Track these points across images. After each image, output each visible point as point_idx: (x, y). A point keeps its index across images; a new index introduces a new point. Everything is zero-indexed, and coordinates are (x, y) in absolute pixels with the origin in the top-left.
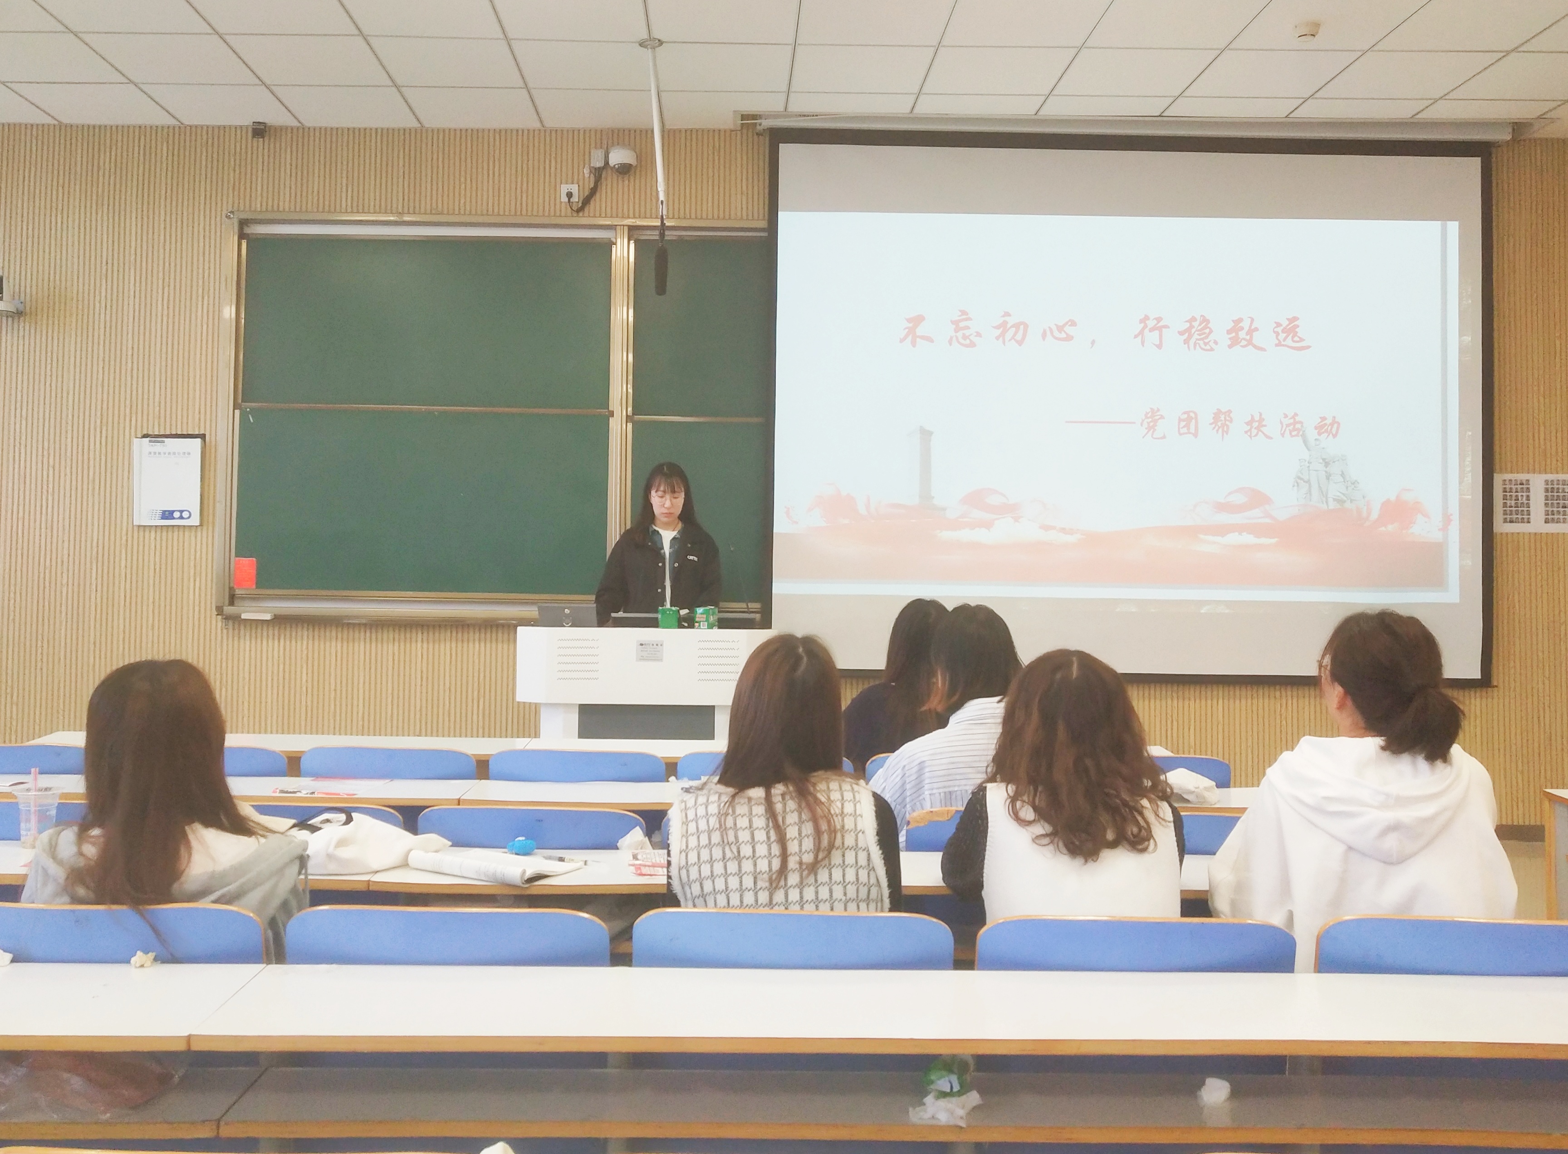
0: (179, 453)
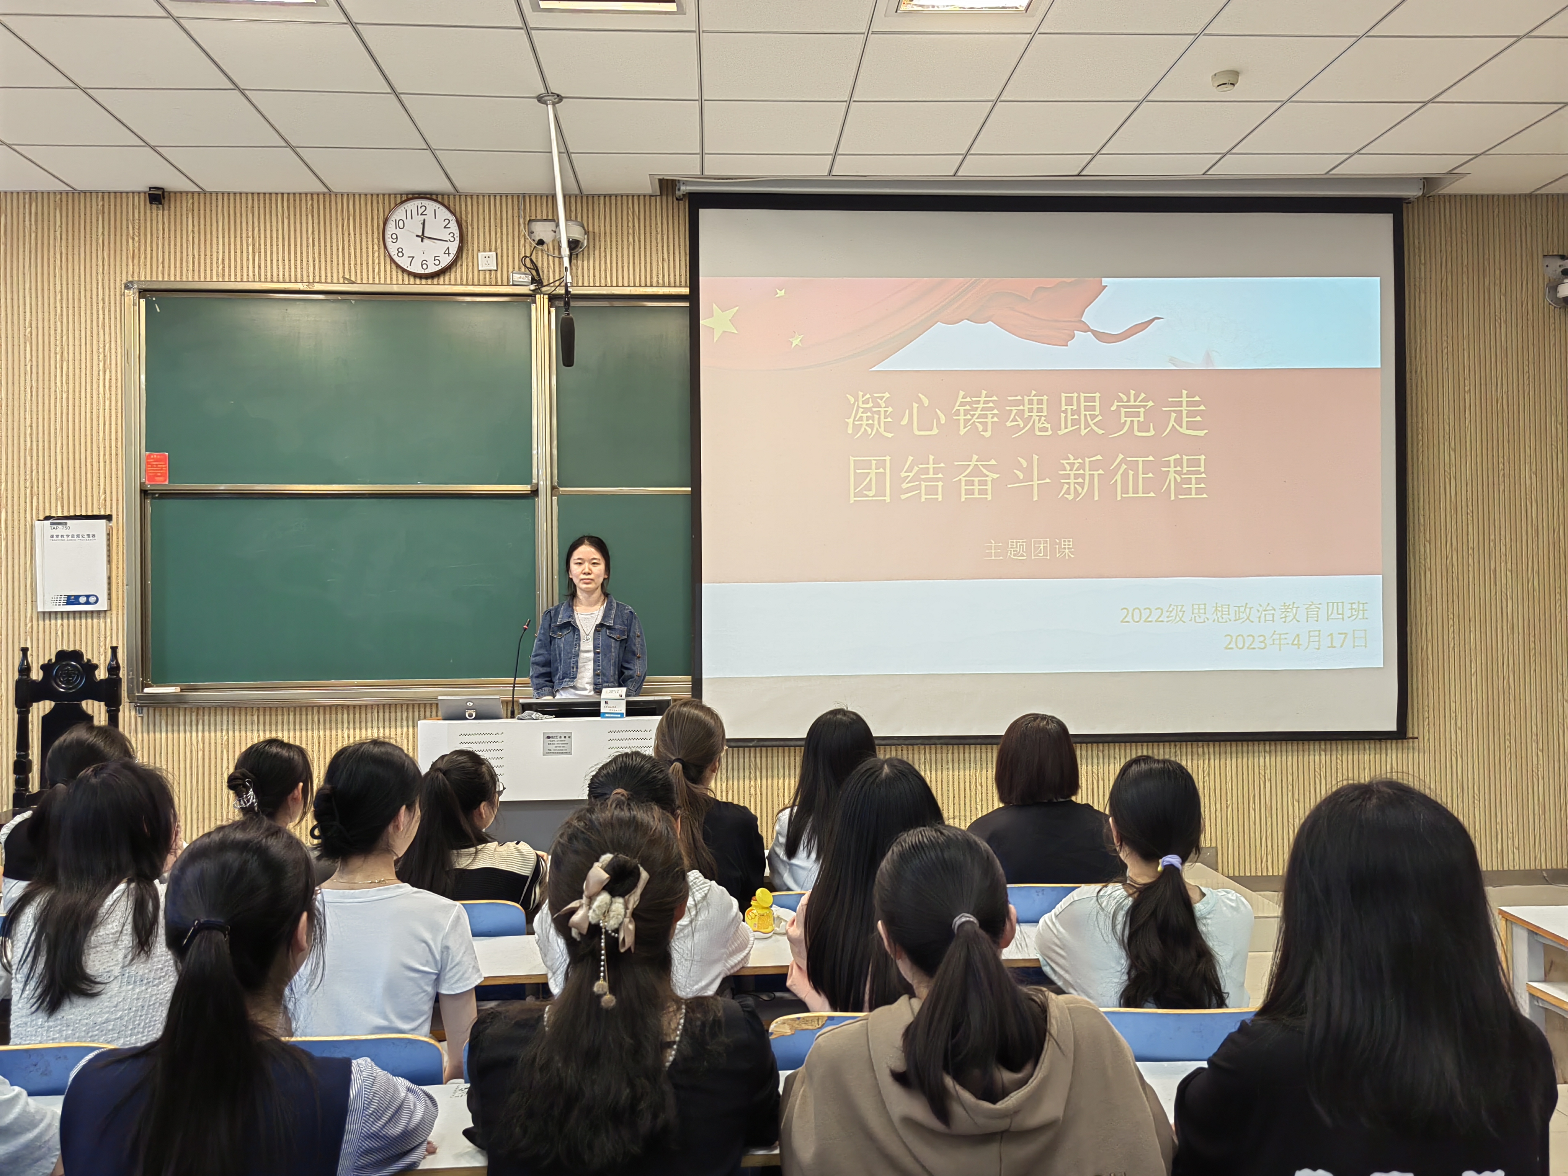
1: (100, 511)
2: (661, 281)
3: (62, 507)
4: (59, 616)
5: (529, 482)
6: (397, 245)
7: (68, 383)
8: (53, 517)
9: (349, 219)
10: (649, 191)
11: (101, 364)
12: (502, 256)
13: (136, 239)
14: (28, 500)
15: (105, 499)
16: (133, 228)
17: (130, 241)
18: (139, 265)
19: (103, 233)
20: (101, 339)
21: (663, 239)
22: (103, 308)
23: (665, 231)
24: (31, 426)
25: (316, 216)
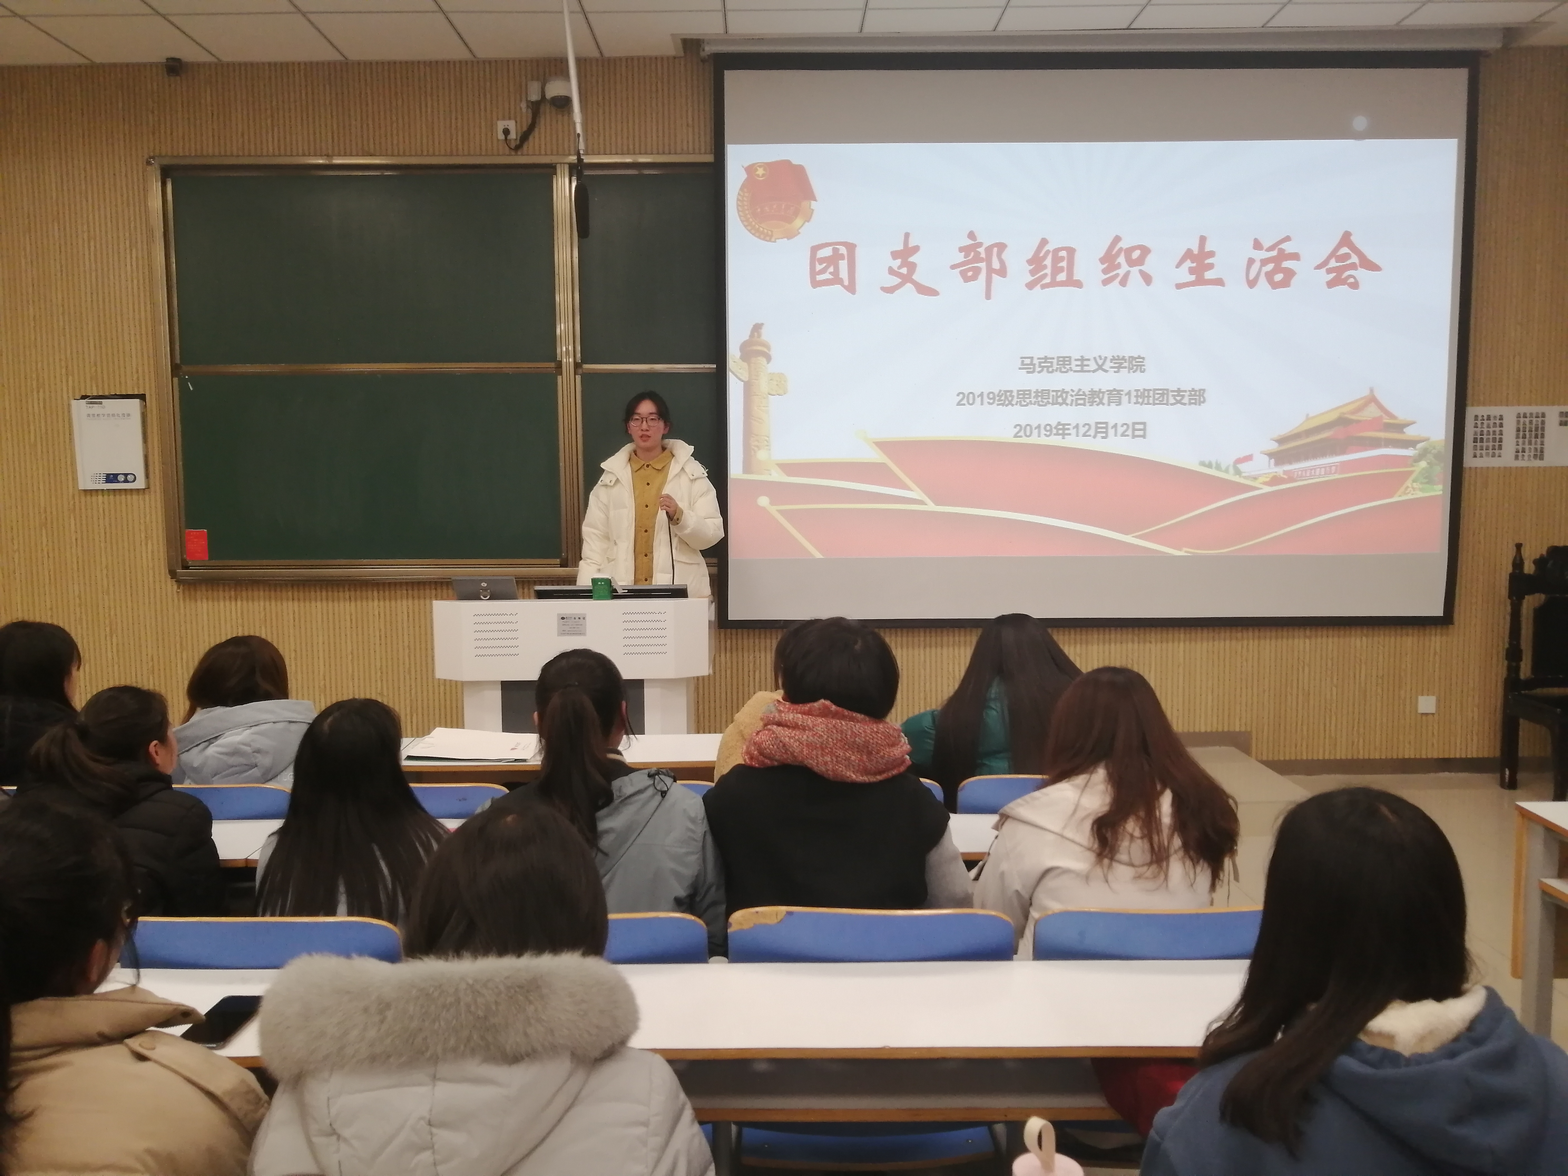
0: (118, 415)
1: (133, 390)
2: (685, 149)
3: (97, 386)
4: (100, 493)
5: (553, 360)
7: (96, 262)
8: (89, 396)
9: (366, 87)
10: (672, 52)
11: (128, 242)
13: (156, 112)
14: (64, 381)
15: (138, 379)
16: (153, 101)
17: (150, 116)
18: (160, 139)
19: (123, 109)
20: (126, 217)
21: (687, 103)
22: (127, 185)
23: (690, 96)
24: (63, 306)
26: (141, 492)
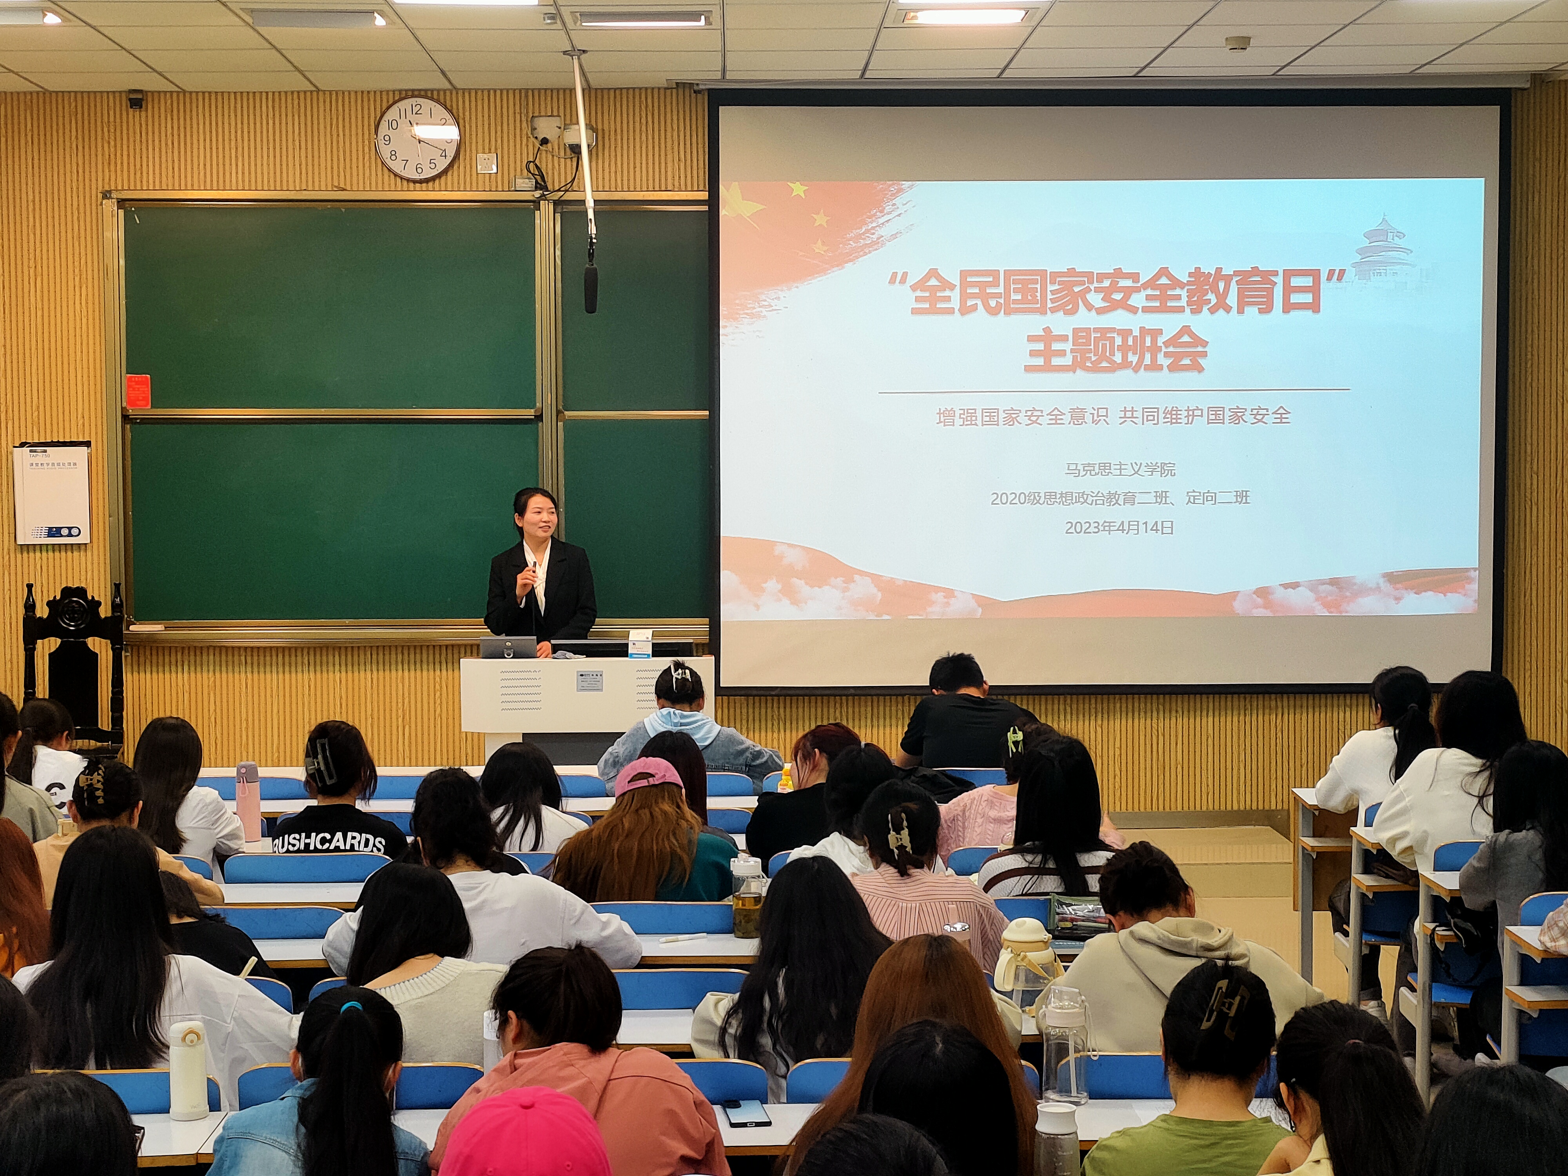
1: (78, 438)
2: (677, 184)
3: (39, 432)
4: (38, 548)
5: (533, 406)
6: (391, 147)
7: (42, 300)
8: (31, 444)
9: (337, 119)
10: (664, 85)
11: (77, 279)
12: (502, 157)
13: (112, 143)
14: (3, 427)
15: (83, 425)
16: (109, 131)
17: (106, 145)
18: (116, 171)
19: (77, 138)
20: (77, 252)
21: (679, 136)
22: (78, 218)
23: (682, 128)
24: (4, 346)
25: (302, 115)
26: (83, 547)
